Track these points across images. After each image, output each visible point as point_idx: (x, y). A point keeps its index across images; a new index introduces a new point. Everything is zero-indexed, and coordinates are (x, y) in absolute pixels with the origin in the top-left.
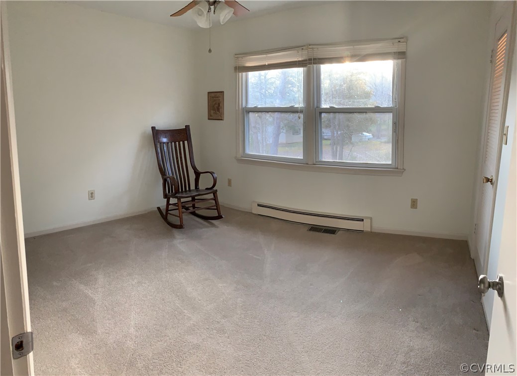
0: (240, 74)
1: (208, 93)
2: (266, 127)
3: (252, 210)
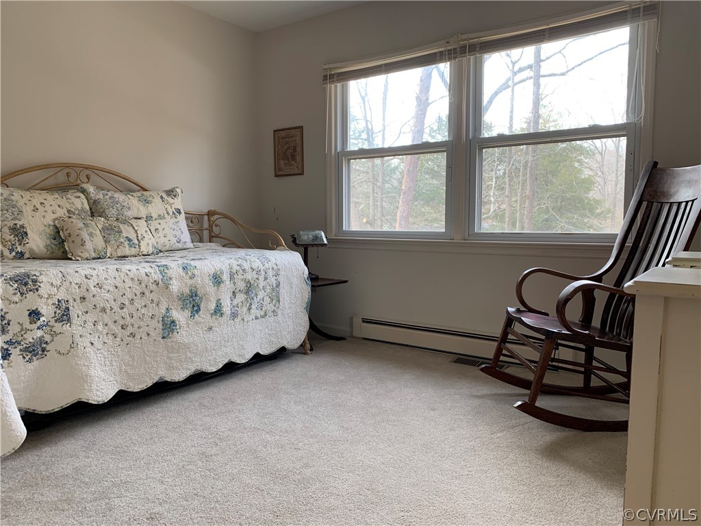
1: (275, 131)
3: (352, 332)
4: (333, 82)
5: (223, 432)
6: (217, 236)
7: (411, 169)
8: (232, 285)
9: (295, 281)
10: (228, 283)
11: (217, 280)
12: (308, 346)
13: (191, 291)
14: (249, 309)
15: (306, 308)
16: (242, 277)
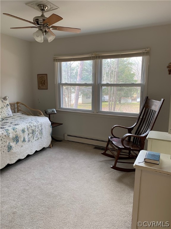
0: (57, 63)
1: (38, 75)
2: (70, 94)
3: (64, 138)
4: (57, 62)
5: (30, 181)
6: (20, 110)
7: (80, 74)
8: (28, 132)
9: (47, 127)
10: (27, 131)
11: (23, 131)
12: (51, 145)
13: (16, 136)
14: (33, 138)
15: (50, 135)
16: (31, 129)
